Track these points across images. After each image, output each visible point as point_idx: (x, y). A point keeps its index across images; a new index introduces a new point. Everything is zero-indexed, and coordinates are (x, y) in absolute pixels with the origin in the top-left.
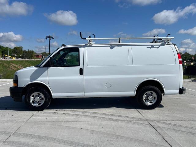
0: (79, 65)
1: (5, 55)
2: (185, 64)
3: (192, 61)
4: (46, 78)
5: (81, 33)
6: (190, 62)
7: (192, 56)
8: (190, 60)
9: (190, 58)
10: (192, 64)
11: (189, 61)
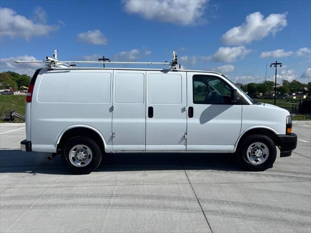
1: (24, 87)
2: (295, 98)
3: (305, 93)
6: (302, 94)
7: (304, 85)
8: (301, 91)
9: (302, 88)
10: (305, 97)
11: (299, 92)
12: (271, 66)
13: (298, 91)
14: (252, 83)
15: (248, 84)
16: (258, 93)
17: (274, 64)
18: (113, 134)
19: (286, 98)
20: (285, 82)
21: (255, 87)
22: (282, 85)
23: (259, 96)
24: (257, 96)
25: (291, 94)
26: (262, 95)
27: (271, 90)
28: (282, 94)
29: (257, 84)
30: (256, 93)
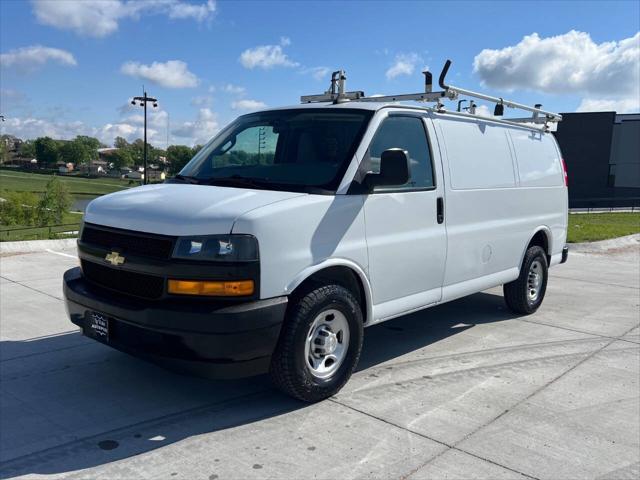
0: (433, 185)
3: (162, 167)
4: (361, 244)
5: (448, 63)
6: (158, 170)
7: (159, 152)
8: (154, 163)
9: (156, 158)
10: (163, 176)
11: (152, 166)
12: (134, 103)
13: (150, 162)
14: (47, 139)
15: (36, 139)
16: (63, 163)
17: (140, 99)
19: (127, 177)
20: (120, 143)
21: (55, 147)
22: (114, 148)
23: (66, 170)
24: (61, 169)
25: (136, 169)
26: (72, 168)
27: (92, 157)
28: (117, 167)
29: (57, 142)
30: (59, 163)
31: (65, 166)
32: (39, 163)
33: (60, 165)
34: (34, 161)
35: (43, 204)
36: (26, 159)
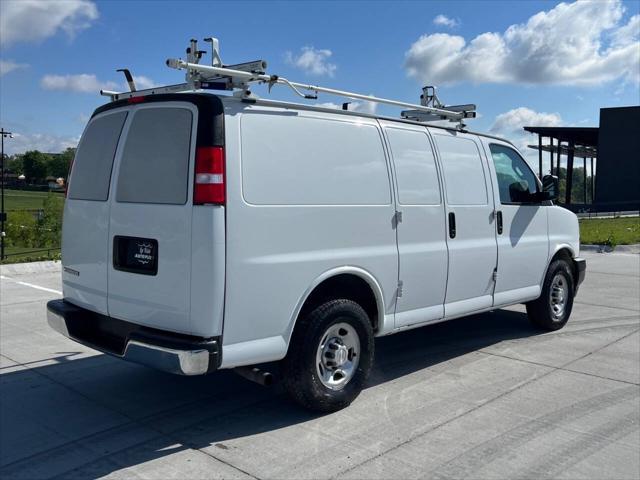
14: (36, 153)
15: (24, 153)
16: (52, 178)
18: (400, 284)
21: (44, 162)
23: (56, 186)
24: (50, 185)
26: (62, 183)
29: (46, 156)
30: (48, 178)
31: (55, 181)
32: (27, 180)
33: (49, 181)
34: (22, 176)
35: (41, 223)
36: (14, 176)
